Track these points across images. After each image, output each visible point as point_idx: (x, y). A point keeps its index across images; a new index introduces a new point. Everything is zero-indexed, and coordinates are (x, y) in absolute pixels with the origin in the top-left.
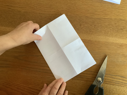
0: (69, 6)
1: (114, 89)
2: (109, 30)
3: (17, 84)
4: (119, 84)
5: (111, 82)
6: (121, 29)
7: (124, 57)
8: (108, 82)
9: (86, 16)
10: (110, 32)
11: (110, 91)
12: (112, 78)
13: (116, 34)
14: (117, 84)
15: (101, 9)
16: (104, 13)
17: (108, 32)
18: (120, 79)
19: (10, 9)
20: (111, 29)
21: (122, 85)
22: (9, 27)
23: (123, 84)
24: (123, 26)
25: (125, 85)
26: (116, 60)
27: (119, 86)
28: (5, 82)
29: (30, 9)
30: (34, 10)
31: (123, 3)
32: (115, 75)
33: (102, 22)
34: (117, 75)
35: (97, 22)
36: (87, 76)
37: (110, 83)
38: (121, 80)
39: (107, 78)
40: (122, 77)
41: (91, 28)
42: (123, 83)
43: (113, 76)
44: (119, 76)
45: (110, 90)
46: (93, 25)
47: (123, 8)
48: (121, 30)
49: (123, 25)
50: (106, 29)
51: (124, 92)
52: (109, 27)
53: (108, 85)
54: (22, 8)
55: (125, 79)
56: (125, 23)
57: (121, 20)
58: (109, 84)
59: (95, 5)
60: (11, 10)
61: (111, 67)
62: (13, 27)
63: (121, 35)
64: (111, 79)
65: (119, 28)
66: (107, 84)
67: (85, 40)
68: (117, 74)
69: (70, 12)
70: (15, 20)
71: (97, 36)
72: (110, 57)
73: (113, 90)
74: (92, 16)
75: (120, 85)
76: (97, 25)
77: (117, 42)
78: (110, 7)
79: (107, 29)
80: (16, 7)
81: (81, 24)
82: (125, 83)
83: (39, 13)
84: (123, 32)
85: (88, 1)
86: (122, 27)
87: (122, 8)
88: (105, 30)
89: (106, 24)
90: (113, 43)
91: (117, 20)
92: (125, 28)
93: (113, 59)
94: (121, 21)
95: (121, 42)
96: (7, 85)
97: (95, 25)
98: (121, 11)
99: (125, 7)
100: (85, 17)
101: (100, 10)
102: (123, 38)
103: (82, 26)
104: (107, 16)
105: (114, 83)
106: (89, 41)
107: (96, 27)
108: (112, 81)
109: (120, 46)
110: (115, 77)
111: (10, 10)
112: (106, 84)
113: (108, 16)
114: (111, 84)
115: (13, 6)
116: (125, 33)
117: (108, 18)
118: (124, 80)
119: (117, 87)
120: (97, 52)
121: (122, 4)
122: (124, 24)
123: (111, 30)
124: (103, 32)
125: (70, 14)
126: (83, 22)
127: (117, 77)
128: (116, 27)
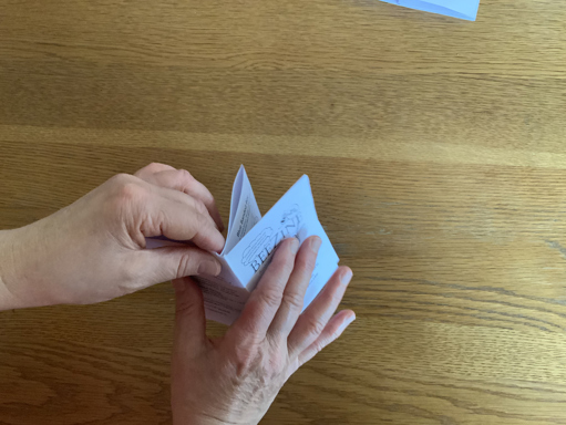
0: (284, 37)
1: (474, 342)
2: (441, 118)
3: (94, 349)
4: (491, 319)
5: (462, 314)
6: (488, 112)
7: (504, 216)
8: (450, 313)
9: (352, 71)
10: (446, 125)
11: (462, 350)
12: (466, 298)
13: (467, 130)
14: (483, 321)
15: (405, 43)
16: (419, 55)
17: (437, 124)
18: (496, 302)
19: (54, 55)
20: (449, 112)
21: (503, 324)
22: (52, 125)
23: (510, 318)
24: (493, 102)
25: (516, 323)
26: (473, 229)
27: (491, 326)
28: (43, 345)
29: (133, 54)
30: (150, 55)
31: (488, 14)
32: (476, 285)
33: (413, 88)
34: (484, 284)
35: (395, 91)
36: (366, 298)
37: (458, 317)
38: (498, 305)
39: (447, 299)
40: (502, 291)
41: (374, 114)
42: (505, 314)
43: (468, 289)
44: (490, 289)
45: (461, 347)
46: (380, 104)
47: (488, 36)
48: (487, 117)
49: (493, 98)
50: (427, 113)
51: (513, 350)
52: (440, 105)
53: (453, 328)
54: (103, 52)
55: (512, 299)
56: (497, 89)
57: (483, 77)
58: (453, 322)
59: (382, 28)
60: (58, 59)
61: (457, 255)
62: (68, 126)
63: (487, 134)
64: (460, 301)
65: (479, 110)
66: (447, 321)
67: (354, 160)
68: (482, 280)
69: (289, 58)
70: (77, 97)
71: (398, 144)
72: (453, 219)
73: (473, 345)
74: (374, 71)
75: (495, 323)
76: (394, 101)
77: (475, 161)
78: (441, 32)
79: (433, 114)
80: (79, 46)
81: (335, 101)
82: (514, 316)
83: (171, 68)
84: (493, 124)
85: (356, 15)
86: (489, 106)
87: (483, 35)
88: (425, 118)
89: (428, 96)
90: (459, 165)
91: (468, 81)
92: (501, 108)
93: (463, 224)
94: (485, 82)
95: (490, 161)
96: (54, 353)
97: (388, 104)
98: (482, 44)
99: (493, 31)
100: (346, 73)
101: (403, 46)
102: (495, 144)
103: (338, 109)
104: (429, 65)
105: (474, 316)
106: (368, 162)
107: (390, 110)
108: (465, 312)
109: (487, 174)
110: (474, 293)
111: (53, 59)
112: (443, 321)
113: (433, 65)
114: (462, 324)
115: (63, 43)
116: (502, 124)
117: (434, 75)
118: (509, 304)
119: (486, 330)
120: (403, 202)
121: (484, 19)
122: (496, 93)
123: (446, 116)
124: (419, 125)
125: (289, 65)
126: (342, 94)
127: (482, 293)
128: (467, 104)
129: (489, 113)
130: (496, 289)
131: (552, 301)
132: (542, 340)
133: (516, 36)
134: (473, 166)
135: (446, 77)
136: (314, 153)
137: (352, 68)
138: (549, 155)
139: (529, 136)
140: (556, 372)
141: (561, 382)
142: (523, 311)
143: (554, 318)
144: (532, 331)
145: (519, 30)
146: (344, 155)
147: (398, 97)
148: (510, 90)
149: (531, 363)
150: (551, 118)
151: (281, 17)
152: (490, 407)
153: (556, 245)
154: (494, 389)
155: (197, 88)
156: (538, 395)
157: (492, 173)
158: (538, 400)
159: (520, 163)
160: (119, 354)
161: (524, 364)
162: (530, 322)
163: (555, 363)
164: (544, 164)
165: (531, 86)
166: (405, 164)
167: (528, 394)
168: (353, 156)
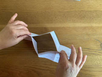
3: (15, 65)
7: (87, 35)
13: (80, 21)
16: (71, 7)
17: (75, 20)
19: (4, 11)
24: (84, 15)
25: (91, 54)
26: (82, 38)
32: (84, 48)
33: (70, 13)
38: (88, 51)
41: (63, 19)
42: (89, 53)
44: (86, 49)
46: (64, 17)
47: (83, 3)
48: (83, 18)
51: (91, 59)
52: (75, 16)
54: (13, 10)
55: (90, 50)
57: (82, 11)
61: (80, 43)
63: (84, 21)
68: (85, 47)
69: (47, 9)
71: (68, 24)
72: (79, 37)
74: (63, 11)
77: (82, 26)
78: (74, 3)
79: (74, 18)
83: (26, 12)
86: (84, 16)
89: (73, 15)
90: (79, 27)
92: (86, 16)
95: (84, 26)
97: (66, 17)
98: (82, 5)
101: (68, 6)
102: (85, 23)
103: (57, 18)
106: (63, 27)
109: (84, 28)
113: (73, 9)
115: (6, 9)
116: (86, 19)
117: (74, 11)
122: (85, 13)
123: (76, 18)
124: (71, 20)
125: (48, 11)
126: (57, 15)
127: (85, 50)
128: (80, 16)
129: (84, 17)
130: (87, 49)
131: (97, 50)
132: (96, 57)
133: (87, 3)
134: (81, 27)
135: (76, 11)
136: (53, 26)
137: (59, 10)
138: (95, 24)
139: (91, 21)
140: (99, 63)
141: (100, 64)
142: (92, 52)
143: (98, 53)
144: (94, 56)
145: (88, 2)
146: (59, 26)
147: (67, 15)
148: (87, 13)
149: (94, 61)
150: (94, 17)
151: (45, 2)
152: (88, 70)
153: (97, 40)
154: (88, 67)
155: (31, 16)
156: (96, 67)
157: (85, 28)
158: (96, 68)
159: (90, 26)
160: (20, 66)
161: (93, 62)
162: (93, 54)
163: (98, 61)
164: (94, 26)
165: (91, 12)
166: (70, 27)
167: (94, 67)
168: (60, 26)
